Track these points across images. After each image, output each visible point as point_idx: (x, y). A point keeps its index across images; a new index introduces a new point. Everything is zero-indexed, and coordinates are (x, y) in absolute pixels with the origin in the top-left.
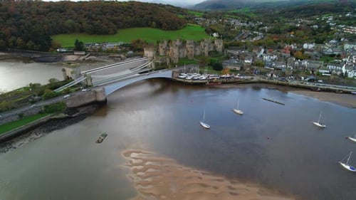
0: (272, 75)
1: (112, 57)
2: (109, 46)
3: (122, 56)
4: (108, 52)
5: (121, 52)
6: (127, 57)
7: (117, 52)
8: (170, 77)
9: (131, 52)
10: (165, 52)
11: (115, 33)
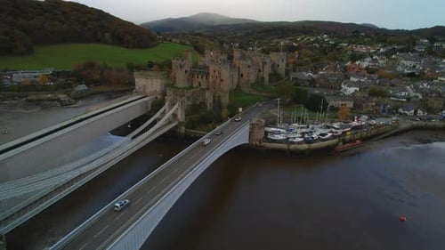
0: (416, 112)
1: (38, 102)
2: (20, 77)
3: (62, 97)
4: (23, 89)
5: (59, 88)
6: (77, 99)
7: (46, 89)
8: (247, 142)
9: (83, 87)
10: (190, 80)
11: (29, 51)
